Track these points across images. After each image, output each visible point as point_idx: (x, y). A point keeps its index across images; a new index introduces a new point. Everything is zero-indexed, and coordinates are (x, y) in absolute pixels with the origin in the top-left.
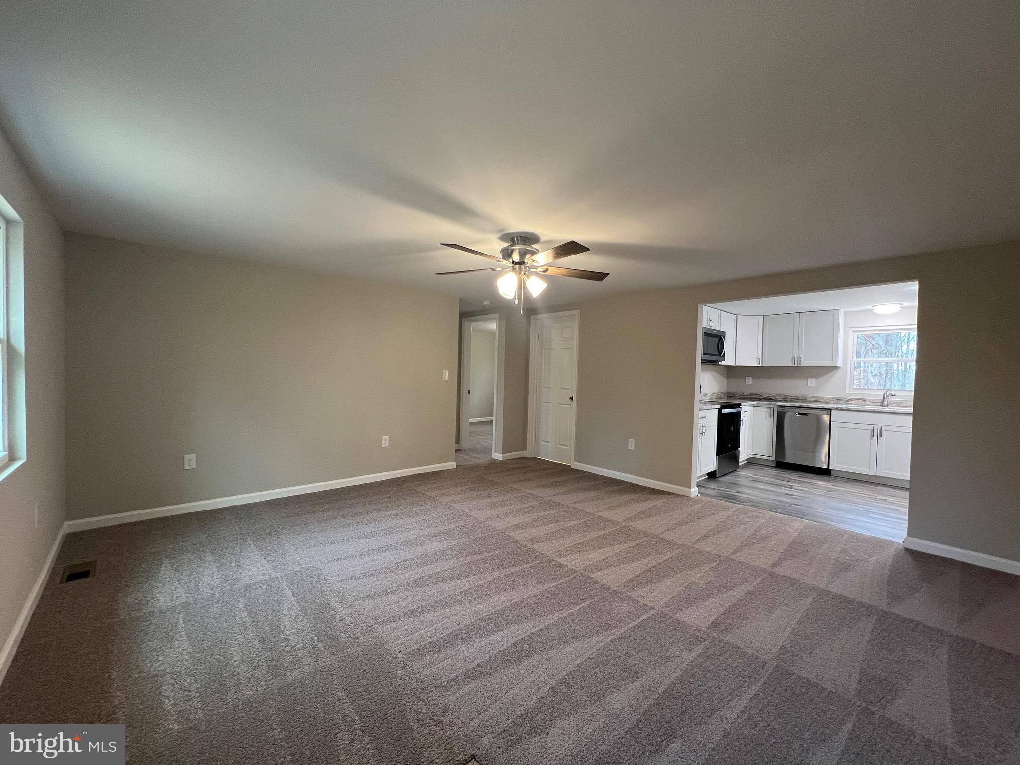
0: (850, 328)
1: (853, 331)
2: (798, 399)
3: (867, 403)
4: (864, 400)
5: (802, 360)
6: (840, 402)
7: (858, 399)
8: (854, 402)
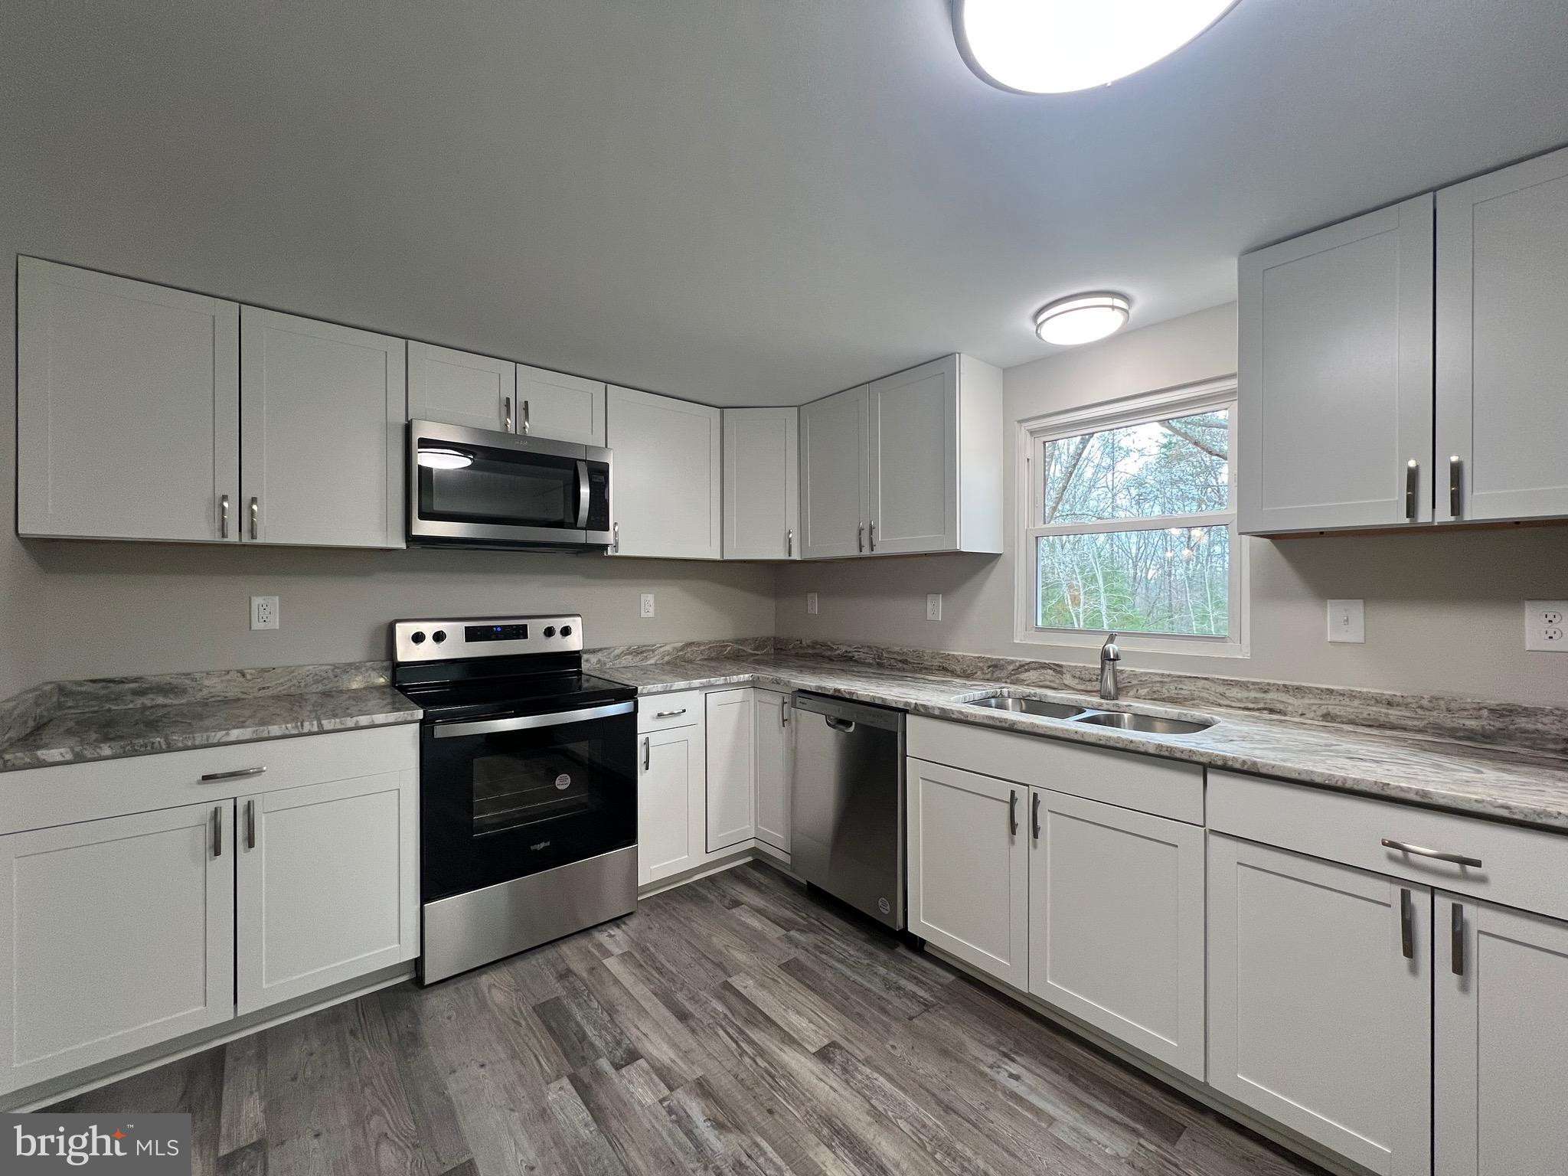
0: (1020, 422)
1: (1032, 433)
2: (905, 662)
3: (1068, 679)
4: (1058, 669)
5: (879, 536)
6: (998, 674)
7: (1044, 666)
8: (1032, 675)
